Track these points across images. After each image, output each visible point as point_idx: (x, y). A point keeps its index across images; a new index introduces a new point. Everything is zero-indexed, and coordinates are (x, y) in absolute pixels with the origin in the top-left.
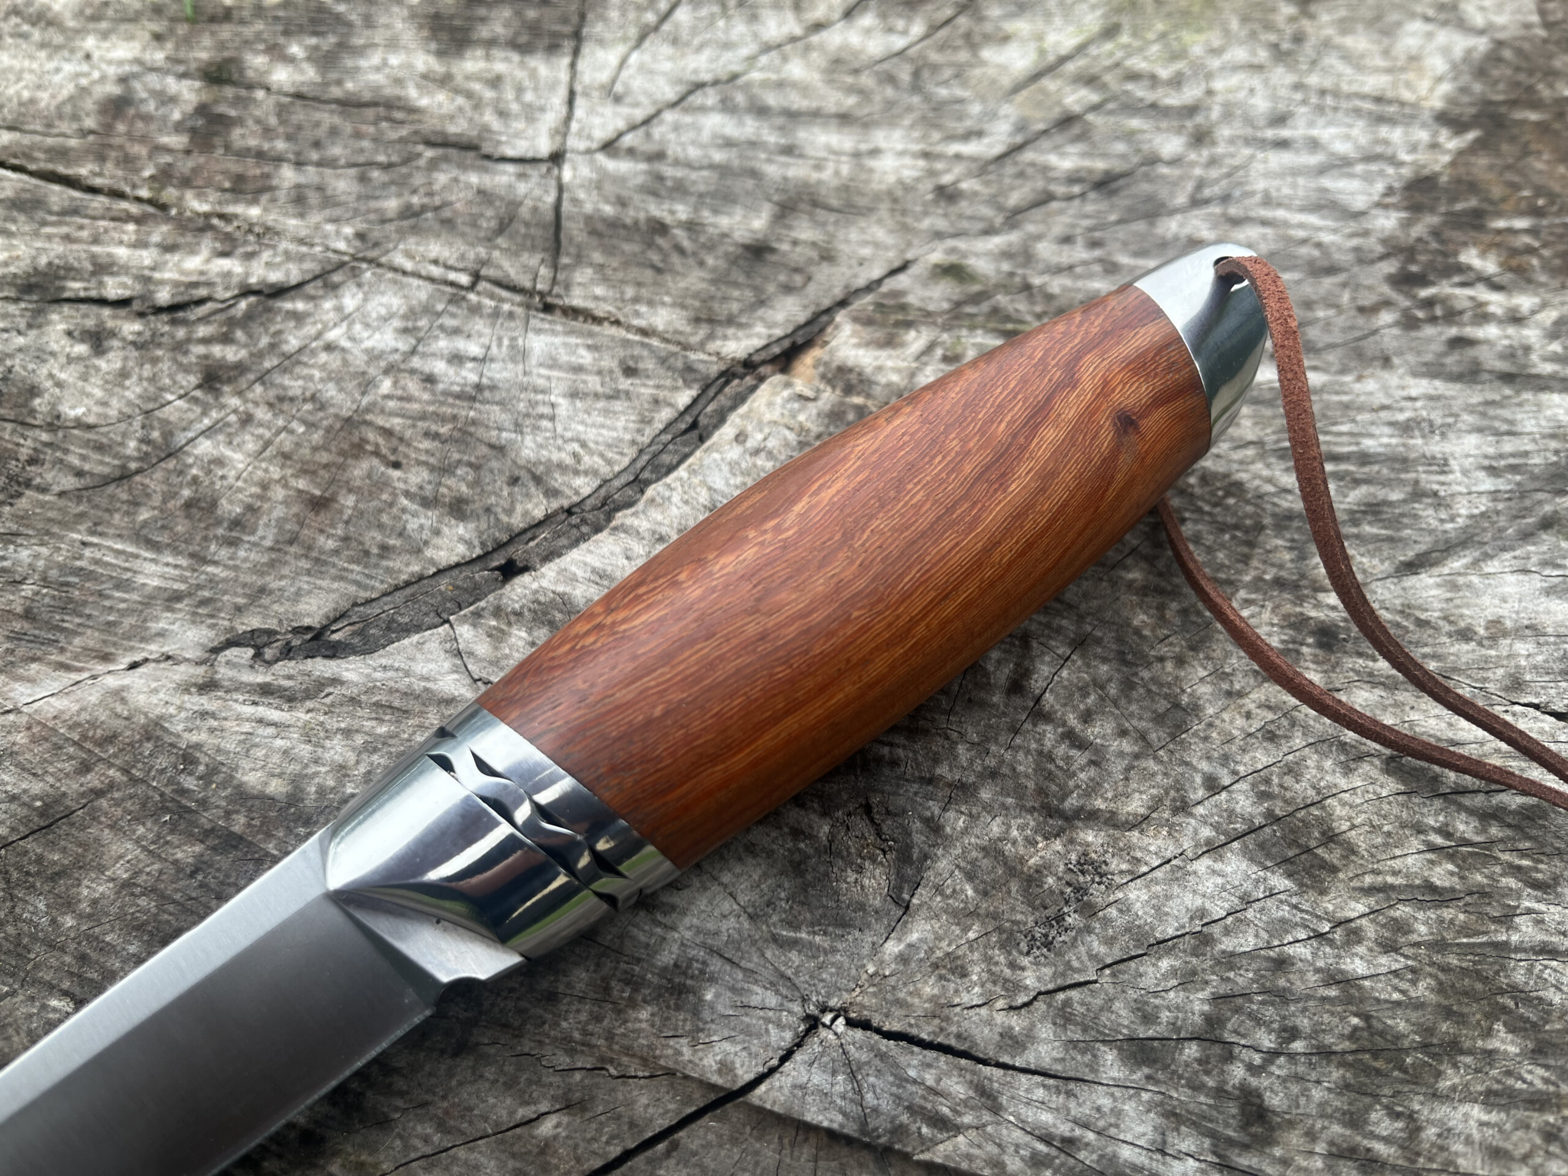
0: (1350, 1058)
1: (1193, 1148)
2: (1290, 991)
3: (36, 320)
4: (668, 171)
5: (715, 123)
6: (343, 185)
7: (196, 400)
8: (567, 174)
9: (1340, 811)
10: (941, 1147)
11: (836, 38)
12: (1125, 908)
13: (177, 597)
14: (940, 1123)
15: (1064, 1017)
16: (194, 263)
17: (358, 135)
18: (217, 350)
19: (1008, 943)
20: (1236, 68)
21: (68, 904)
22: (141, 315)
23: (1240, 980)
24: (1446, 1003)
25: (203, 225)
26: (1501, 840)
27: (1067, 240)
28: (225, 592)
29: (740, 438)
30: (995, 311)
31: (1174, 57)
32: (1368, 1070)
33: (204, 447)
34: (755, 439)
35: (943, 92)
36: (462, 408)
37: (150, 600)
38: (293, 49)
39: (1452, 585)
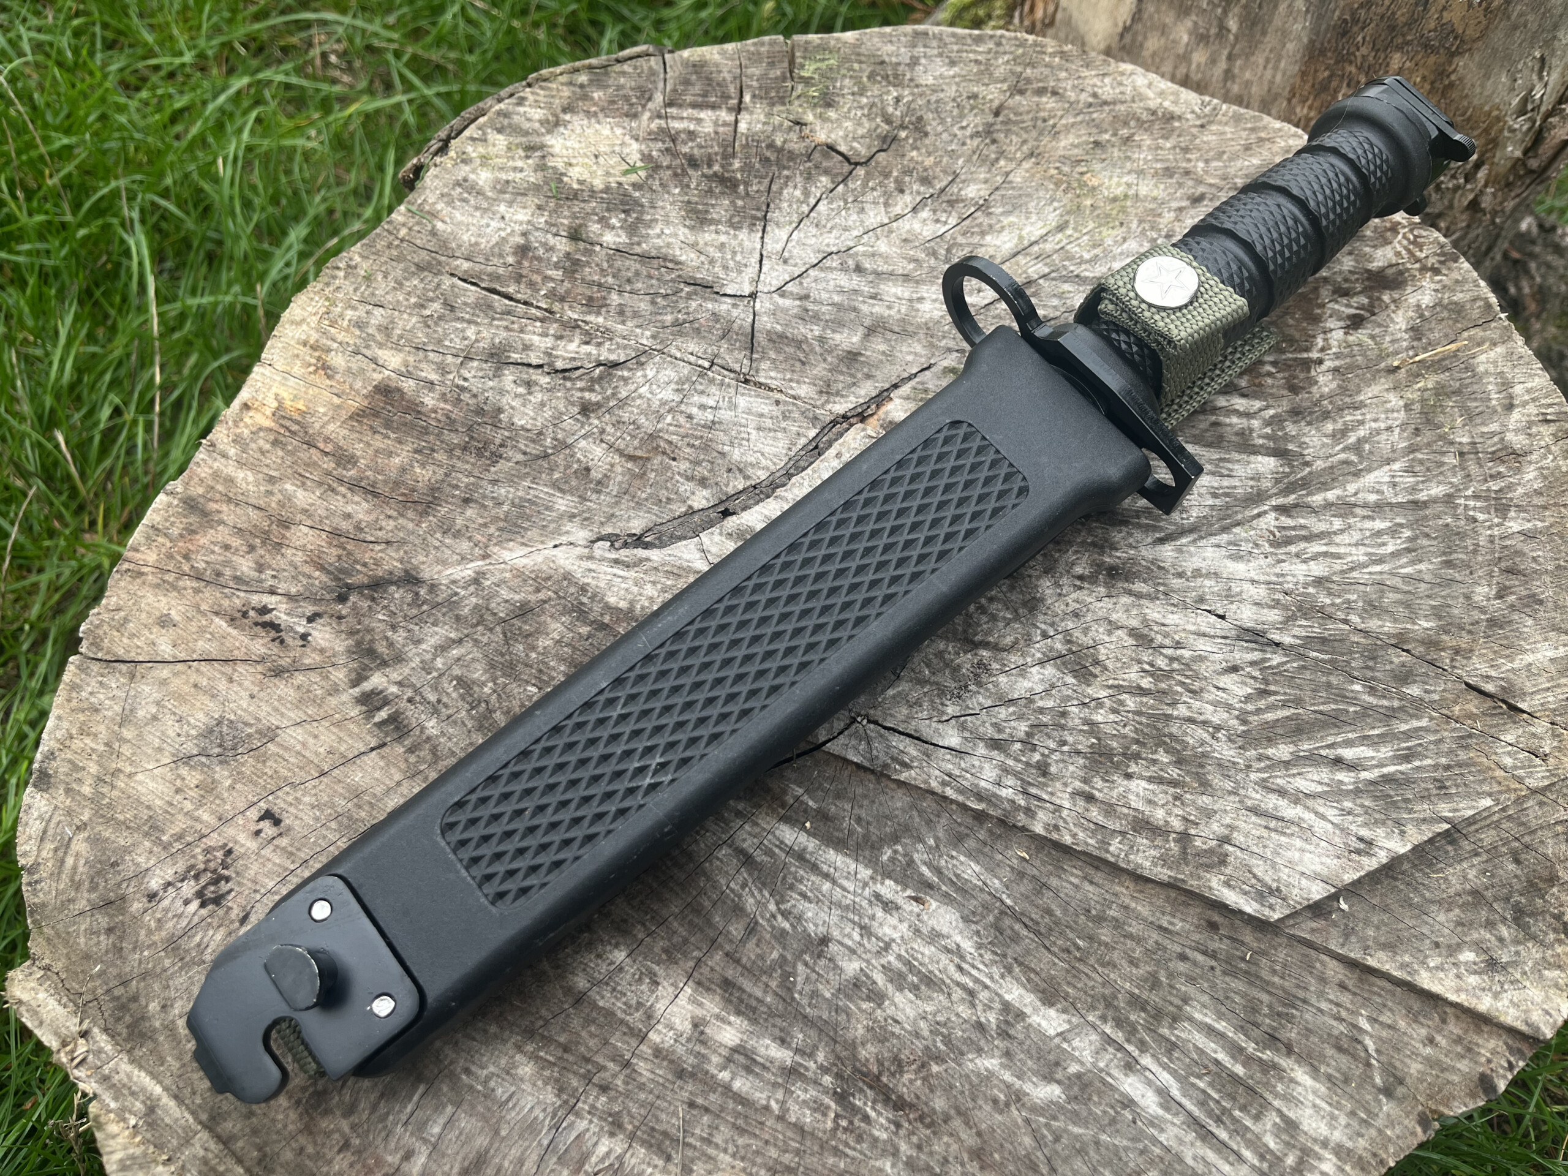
0: (1089, 755)
1: (1013, 785)
2: (1066, 725)
3: (497, 374)
4: (811, 306)
5: (836, 277)
6: (643, 305)
7: (578, 420)
8: (758, 305)
9: (1103, 651)
10: (903, 774)
12: (996, 685)
13: (573, 516)
14: (904, 764)
15: (963, 727)
16: (573, 346)
17: (650, 277)
18: (587, 395)
19: (942, 694)
21: (533, 648)
22: (549, 373)
23: (1044, 719)
24: (1137, 737)
25: (575, 326)
26: (1178, 670)
28: (595, 515)
29: (839, 455)
32: (1095, 761)
33: (583, 443)
34: (846, 456)
36: (705, 433)
37: (561, 517)
38: (614, 221)
39: (1180, 551)
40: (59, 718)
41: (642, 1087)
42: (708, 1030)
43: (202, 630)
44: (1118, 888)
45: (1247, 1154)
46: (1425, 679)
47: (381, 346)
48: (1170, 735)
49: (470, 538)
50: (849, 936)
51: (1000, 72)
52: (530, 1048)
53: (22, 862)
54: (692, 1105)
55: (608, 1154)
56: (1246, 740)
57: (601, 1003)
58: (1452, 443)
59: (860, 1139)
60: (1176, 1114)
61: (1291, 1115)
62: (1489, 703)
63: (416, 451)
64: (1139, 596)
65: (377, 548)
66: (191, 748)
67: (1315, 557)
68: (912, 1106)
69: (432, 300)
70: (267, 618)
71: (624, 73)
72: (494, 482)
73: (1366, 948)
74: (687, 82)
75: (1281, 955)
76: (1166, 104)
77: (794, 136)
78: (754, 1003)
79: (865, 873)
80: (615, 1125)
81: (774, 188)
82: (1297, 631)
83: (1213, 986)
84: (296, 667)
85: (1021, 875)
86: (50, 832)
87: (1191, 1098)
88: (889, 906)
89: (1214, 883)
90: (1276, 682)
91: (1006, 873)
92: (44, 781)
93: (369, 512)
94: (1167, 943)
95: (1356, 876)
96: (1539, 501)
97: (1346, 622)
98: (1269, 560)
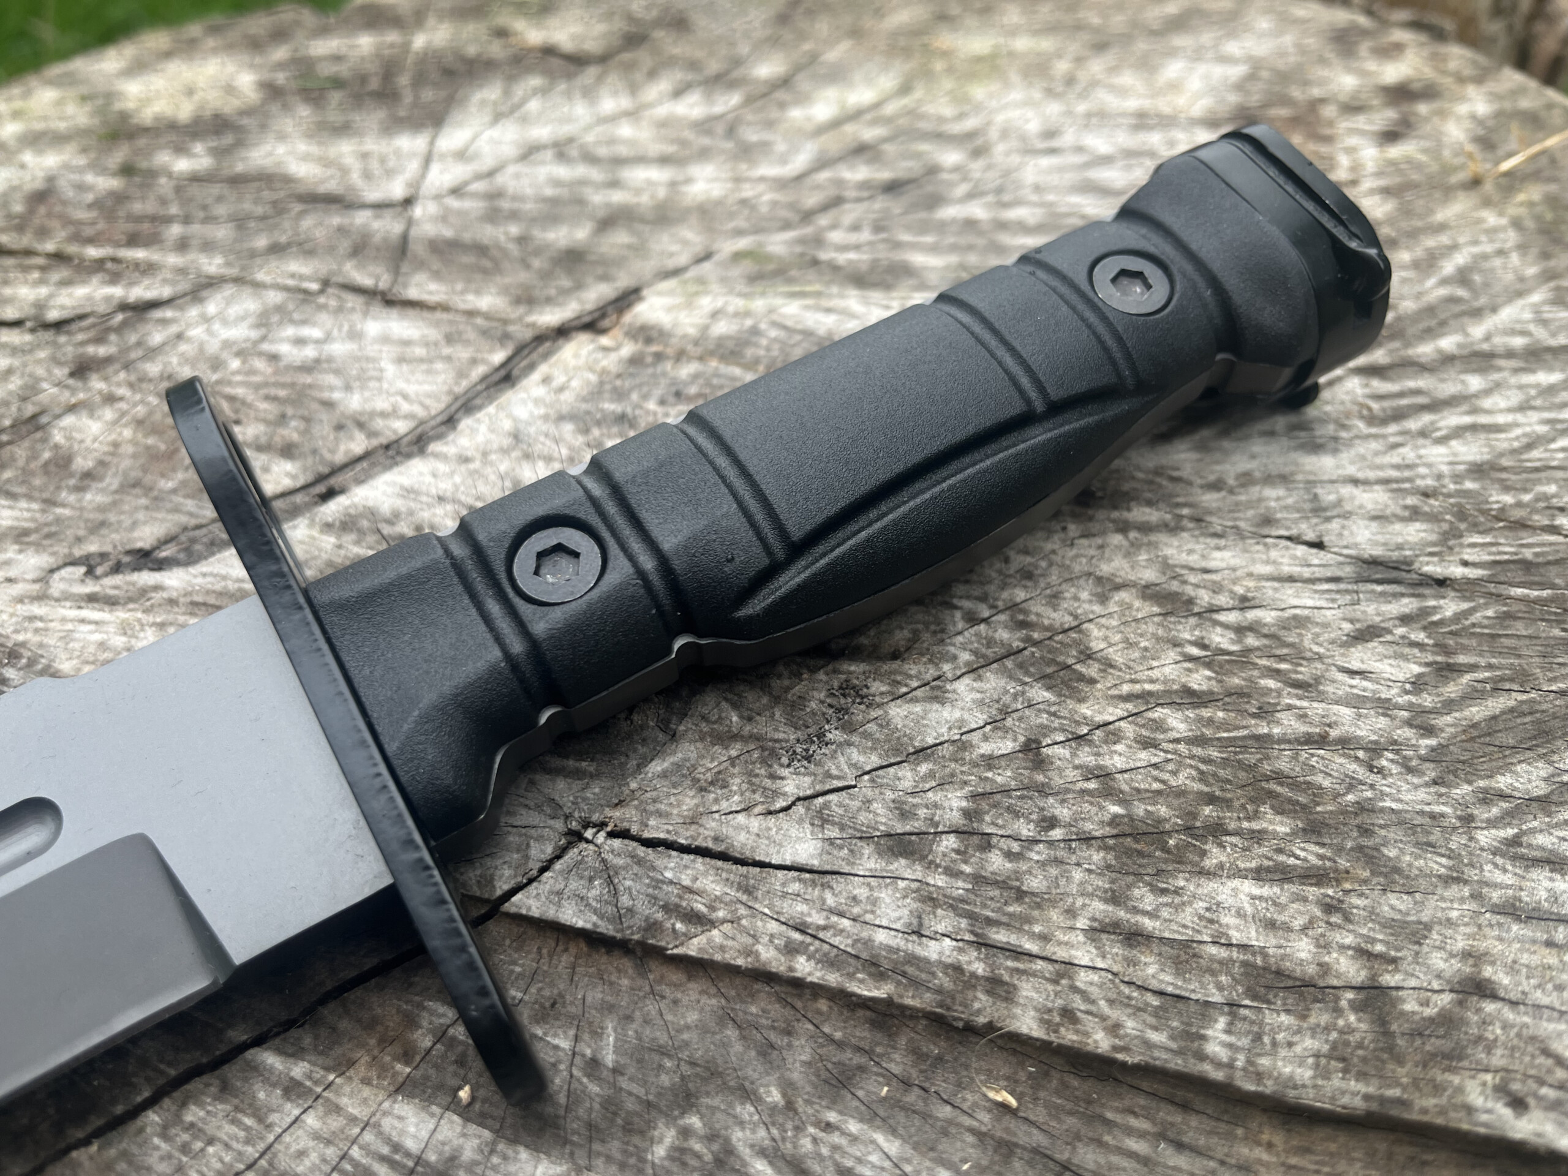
0: (1111, 842)
1: (950, 929)
2: (1048, 785)
5: (550, 170)
6: (222, 234)
7: (67, 387)
8: (418, 211)
9: (1095, 632)
10: (695, 941)
11: (665, 110)
12: (885, 724)
13: (26, 533)
14: (695, 918)
15: (822, 819)
16: (86, 291)
17: (241, 200)
18: (91, 350)
19: (769, 757)
20: (1015, 105)
22: (33, 331)
23: (999, 779)
24: (1206, 789)
25: (96, 267)
26: (1258, 649)
28: (69, 527)
29: (547, 381)
31: (959, 103)
32: (1129, 852)
33: (69, 420)
35: (754, 138)
36: (300, 377)
38: (196, 148)
44: (1248, 1152)
48: (1279, 777)
56: (1445, 766)
64: (1146, 528)
67: (1457, 433)
77: (494, 45)
81: (460, 94)
82: (1469, 555)
90: (1465, 649)
97: (1554, 530)
98: (1374, 445)
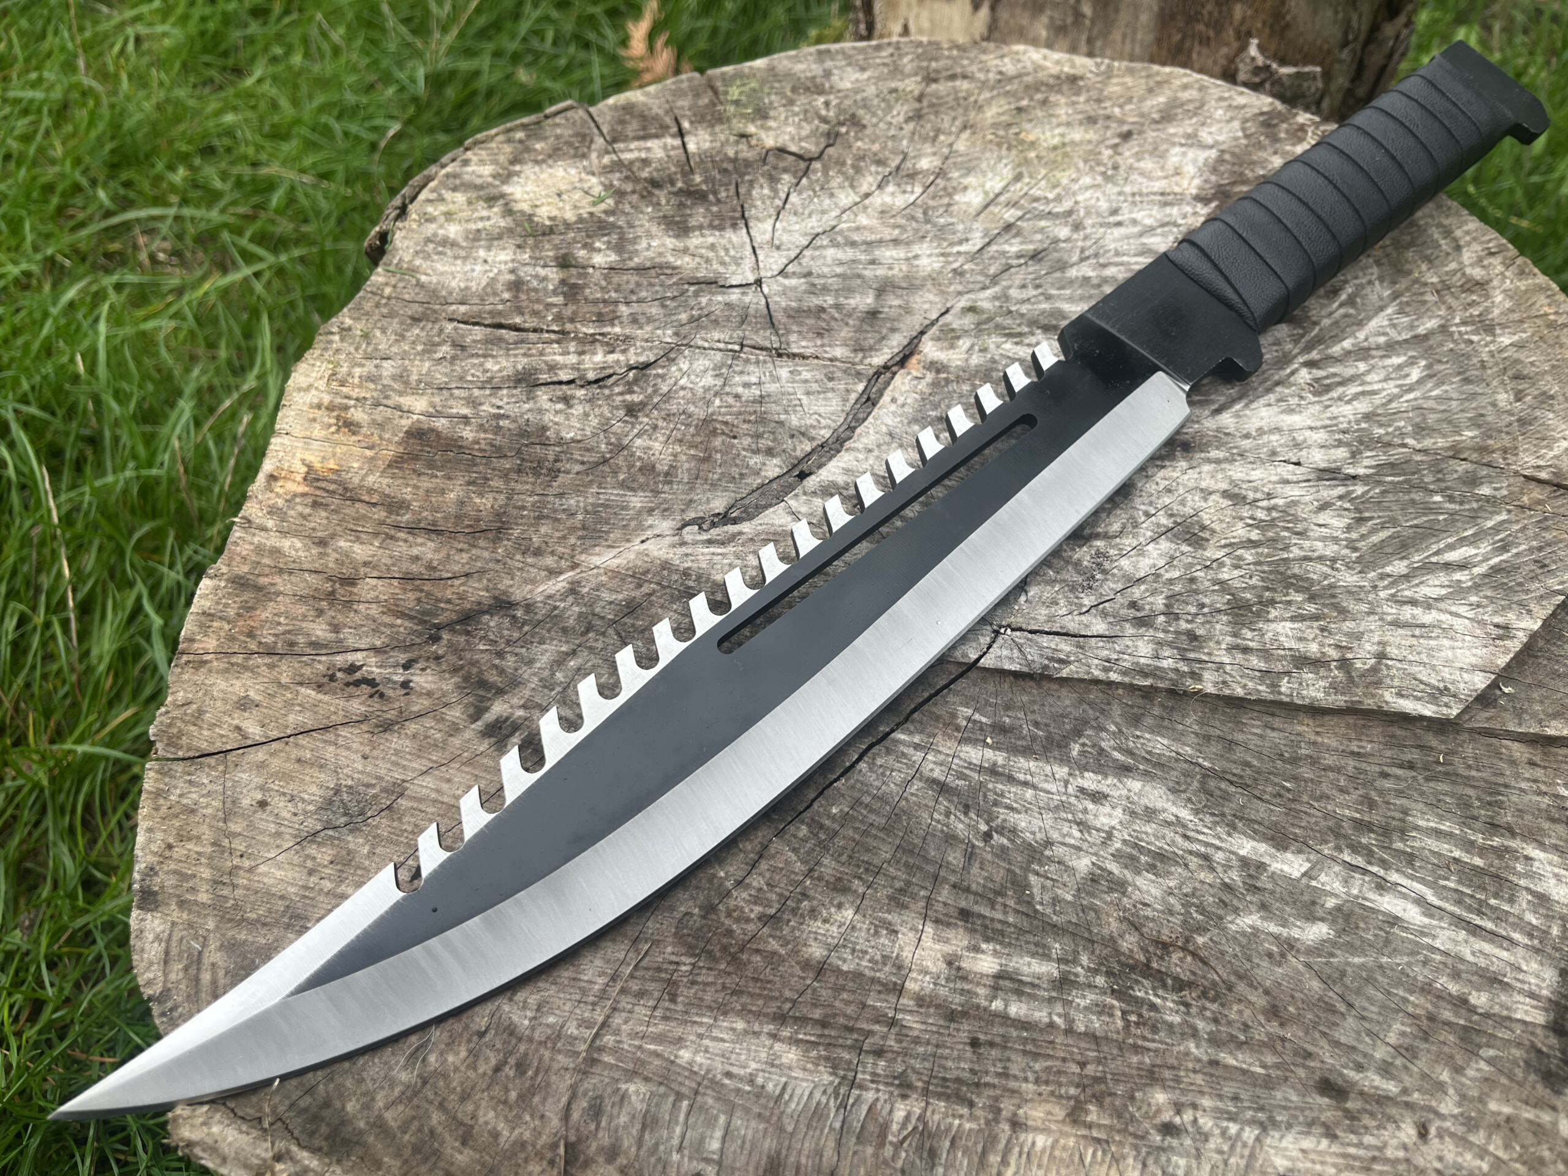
0: (1229, 611)
1: (1170, 654)
2: (1198, 589)
3: (531, 397)
4: (816, 281)
5: (831, 253)
6: (654, 310)
7: (627, 422)
8: (766, 290)
9: (1205, 516)
10: (1064, 671)
11: (879, 200)
12: (1120, 569)
14: (1062, 662)
15: (1104, 614)
16: (599, 358)
17: (652, 285)
18: (628, 397)
19: (1073, 589)
20: (1087, 188)
22: (583, 386)
23: (1176, 589)
24: (1265, 585)
25: (593, 340)
26: (1278, 518)
27: (1023, 286)
28: (674, 504)
29: (894, 400)
30: (998, 327)
31: (1054, 187)
32: (1238, 615)
33: (638, 442)
34: (901, 400)
35: (942, 221)
36: (757, 407)
37: (639, 513)
38: (597, 245)
39: (1237, 416)
40: (150, 830)
41: (917, 1041)
42: (963, 965)
43: (289, 704)
44: (1300, 728)
45: (1517, 936)
46: (1490, 479)
47: (401, 394)
48: (1295, 576)
49: (552, 553)
50: (1069, 835)
51: (908, 68)
52: (786, 1033)
53: (147, 992)
54: (974, 1043)
55: (907, 1118)
56: (1364, 564)
57: (845, 968)
58: (1426, 284)
59: (1155, 1029)
60: (1441, 919)
61: (1539, 889)
62: (1549, 489)
63: (469, 483)
64: (1218, 461)
65: (457, 582)
66: (312, 824)
67: (1356, 396)
68: (1190, 985)
69: (439, 344)
70: (358, 675)
71: (558, 125)
72: (561, 495)
73: (1540, 722)
74: (622, 122)
75: (1469, 750)
76: (1066, 69)
77: (743, 146)
78: (999, 926)
79: (1062, 772)
80: (903, 1086)
81: (742, 190)
82: (1366, 462)
83: (1422, 794)
84: (404, 718)
85: (1207, 738)
86: (174, 951)
87: (1447, 900)
88: (1098, 797)
89: (1388, 696)
90: (1368, 510)
91: (1192, 739)
92: (150, 899)
93: (437, 551)
94: (1364, 765)
95: (1507, 658)
96: (1516, 316)
97: (1404, 445)
98: (1317, 407)
